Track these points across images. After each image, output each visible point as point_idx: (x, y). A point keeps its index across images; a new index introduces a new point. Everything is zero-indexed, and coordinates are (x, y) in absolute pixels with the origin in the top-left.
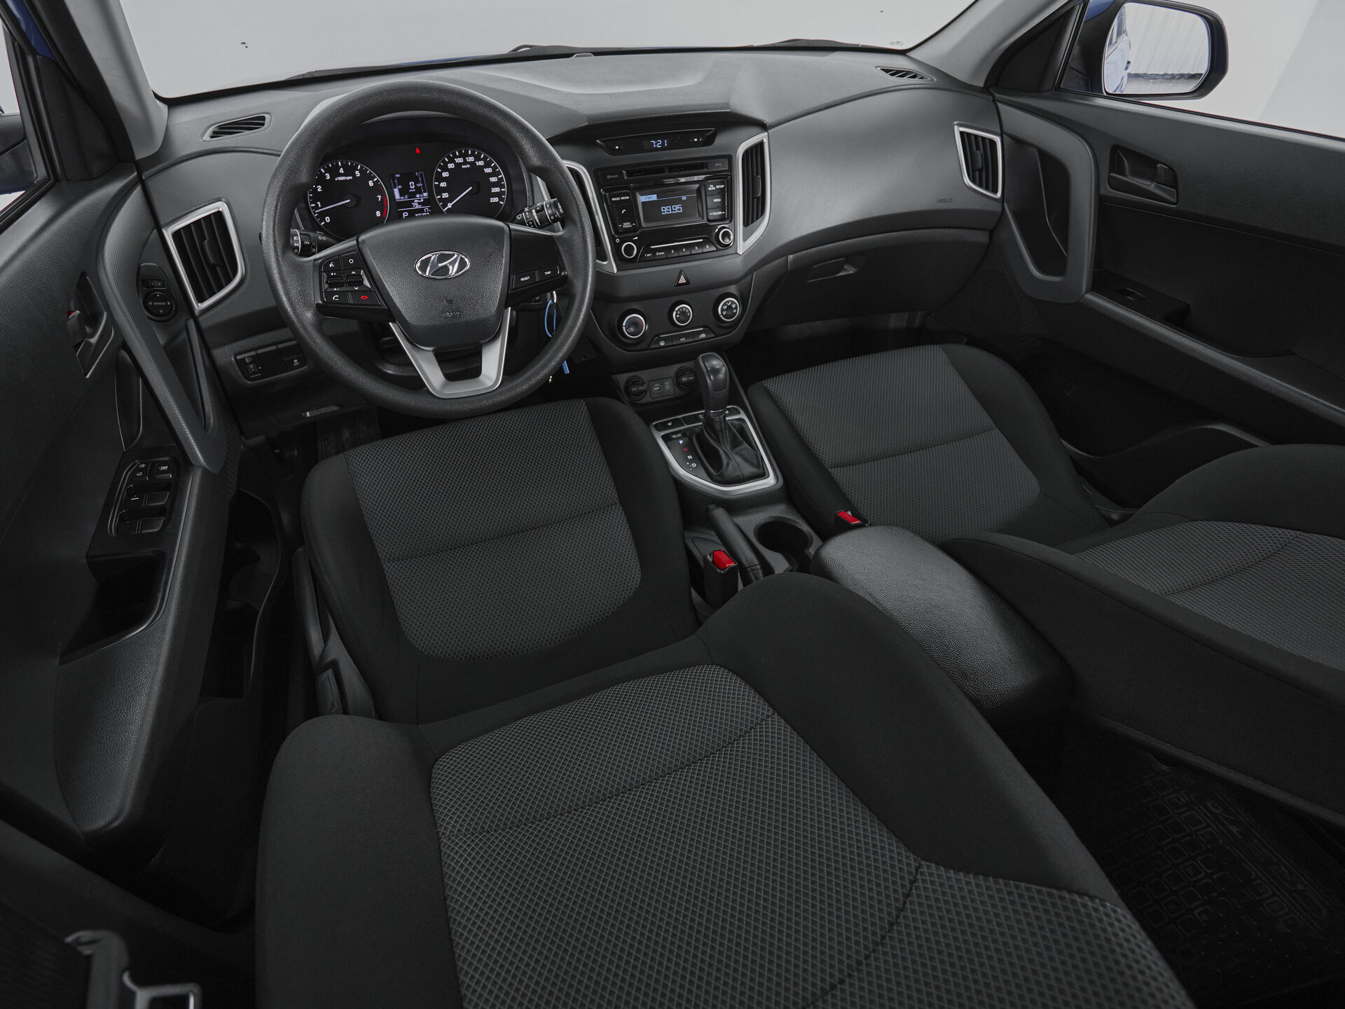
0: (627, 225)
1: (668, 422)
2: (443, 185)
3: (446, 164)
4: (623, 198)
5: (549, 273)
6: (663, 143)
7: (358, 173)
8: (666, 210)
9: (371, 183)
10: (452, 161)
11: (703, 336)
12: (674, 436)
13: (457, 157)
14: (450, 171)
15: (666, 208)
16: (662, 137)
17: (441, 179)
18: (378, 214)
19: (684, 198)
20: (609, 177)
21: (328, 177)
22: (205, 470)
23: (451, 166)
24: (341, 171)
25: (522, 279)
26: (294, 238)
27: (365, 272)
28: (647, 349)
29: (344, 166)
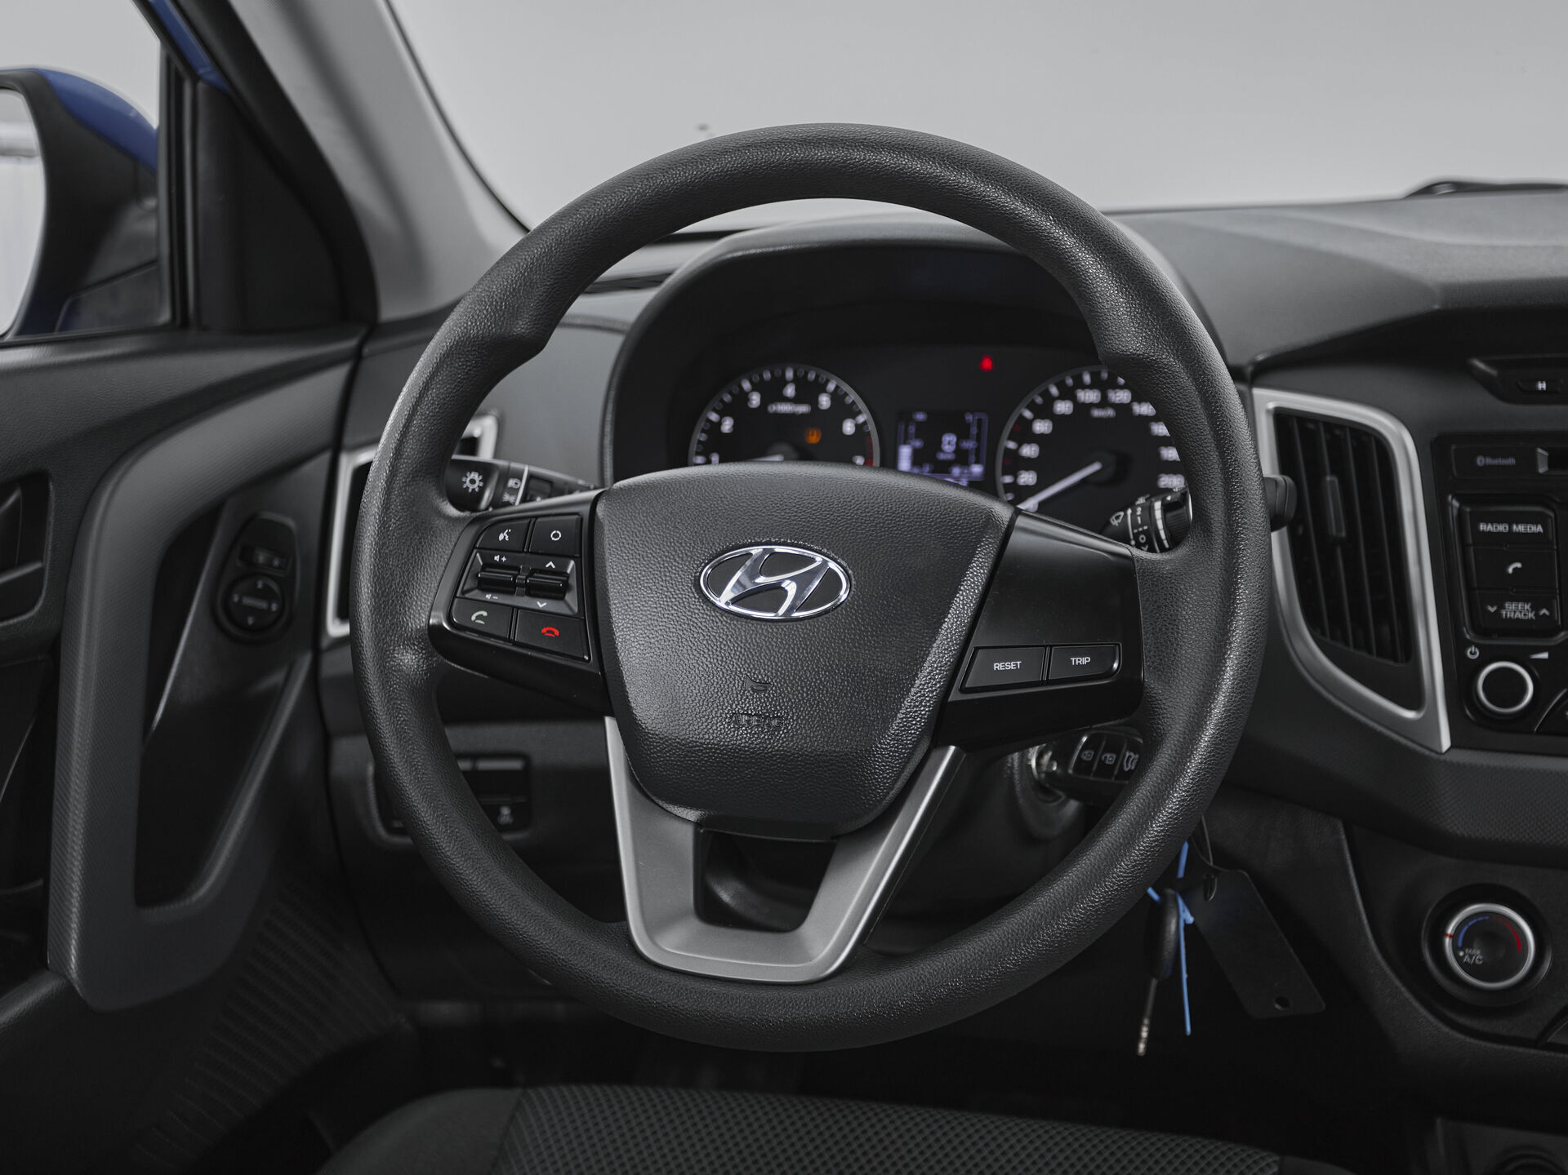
0: (1517, 610)
2: (1030, 451)
3: (1050, 401)
4: (1520, 528)
5: (1084, 661)
7: (825, 401)
9: (849, 427)
10: (1067, 394)
13: (1084, 387)
14: (1058, 420)
17: (1024, 433)
20: (1480, 461)
21: (755, 400)
23: (1063, 407)
24: (790, 391)
25: (998, 666)
26: (511, 483)
27: (578, 567)
28: (1538, 1043)
29: (798, 381)
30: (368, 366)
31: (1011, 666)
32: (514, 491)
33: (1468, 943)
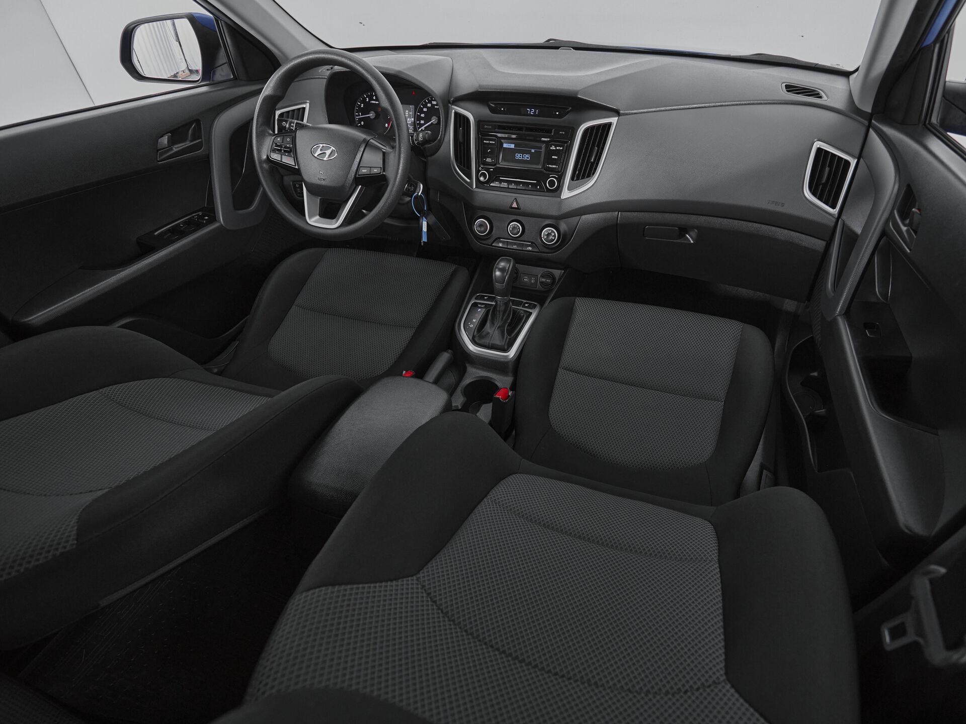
0: (489, 160)
1: (486, 296)
2: (423, 115)
3: (426, 104)
4: (491, 142)
5: (376, 170)
6: (535, 112)
8: (518, 156)
11: (530, 248)
12: (479, 306)
13: (433, 101)
14: (428, 108)
15: (519, 155)
16: (535, 107)
18: (386, 125)
19: (533, 151)
20: (485, 127)
21: (367, 100)
22: (222, 225)
23: (429, 105)
25: (363, 171)
26: (292, 124)
27: (293, 146)
28: (491, 245)
31: (365, 171)
32: (293, 127)
33: (478, 227)
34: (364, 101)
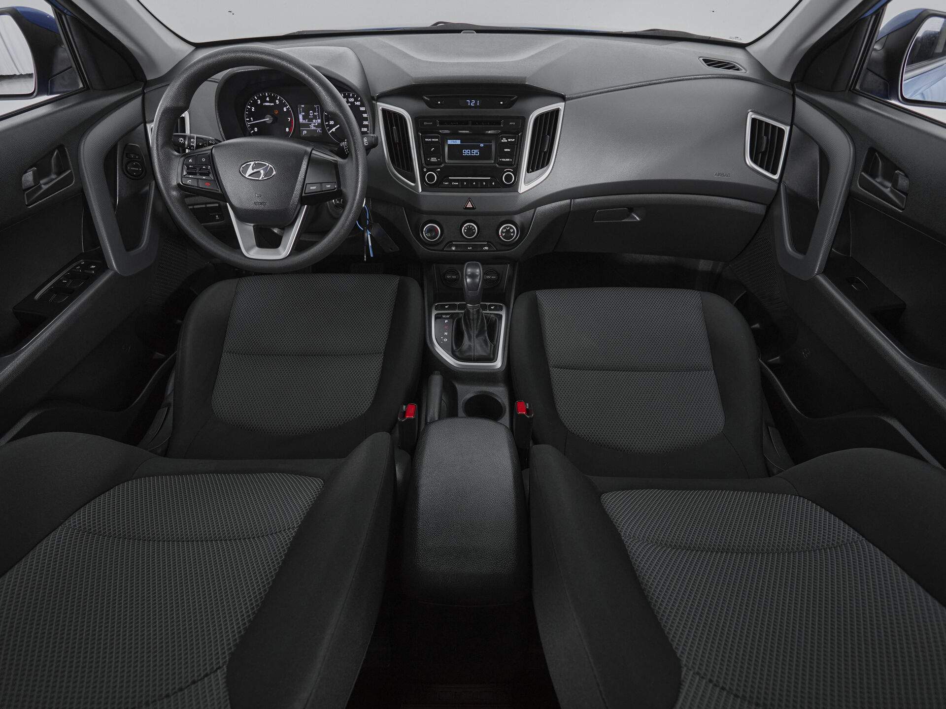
0: (433, 159)
1: (447, 305)
4: (433, 140)
5: (329, 186)
6: (476, 103)
7: (277, 102)
8: (466, 152)
9: (285, 109)
11: (486, 248)
12: (444, 316)
15: (467, 151)
16: (475, 98)
18: (287, 130)
19: (482, 145)
20: (425, 123)
21: (259, 102)
22: (116, 273)
24: (268, 99)
25: (311, 188)
26: (192, 140)
27: (211, 167)
28: (442, 250)
29: (269, 96)
30: (146, 95)
31: (314, 188)
32: (193, 142)
33: (427, 233)
34: (255, 104)
